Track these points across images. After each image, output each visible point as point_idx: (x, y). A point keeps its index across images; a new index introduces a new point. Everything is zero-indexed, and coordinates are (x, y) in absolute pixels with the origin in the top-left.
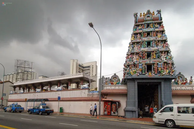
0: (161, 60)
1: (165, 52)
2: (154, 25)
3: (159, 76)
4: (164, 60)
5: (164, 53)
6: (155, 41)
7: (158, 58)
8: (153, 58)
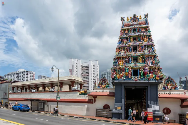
0: (148, 64)
1: (151, 56)
2: (140, 30)
3: (145, 80)
4: (151, 64)
5: (151, 58)
6: (142, 45)
7: (144, 62)
8: (139, 62)
